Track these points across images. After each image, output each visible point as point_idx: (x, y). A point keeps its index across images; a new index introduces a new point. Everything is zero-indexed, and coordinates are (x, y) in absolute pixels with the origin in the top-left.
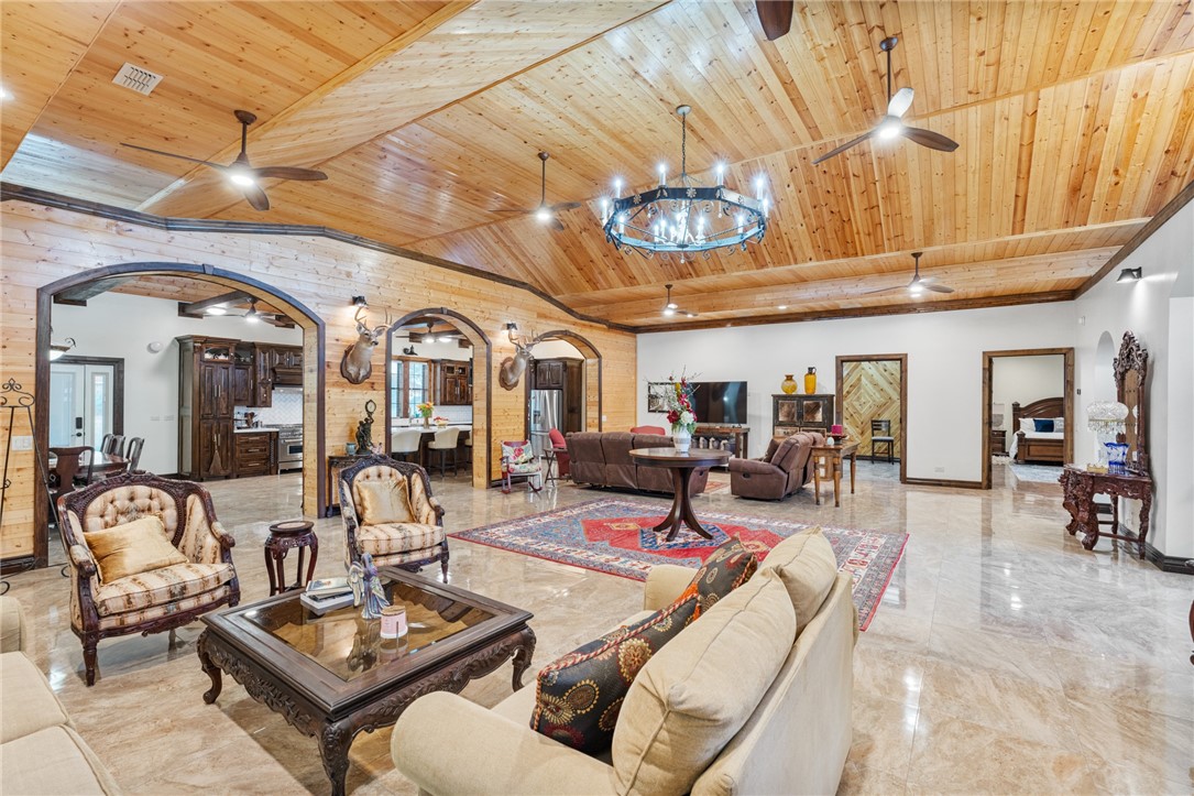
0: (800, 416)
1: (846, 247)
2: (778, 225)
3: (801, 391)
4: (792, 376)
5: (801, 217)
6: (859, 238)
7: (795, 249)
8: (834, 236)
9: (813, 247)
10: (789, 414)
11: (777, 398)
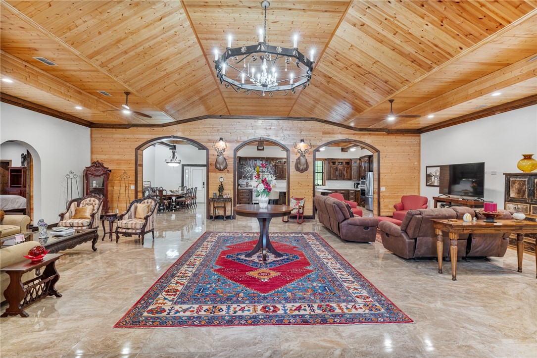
0: (531, 194)
1: (483, 24)
2: (410, 33)
5: (421, 20)
6: (488, 9)
7: (441, 45)
8: (462, 19)
9: (453, 37)
10: (519, 192)
11: (508, 176)
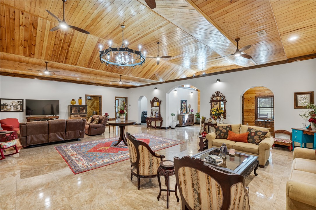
0: (79, 111)
3: (77, 104)
4: (74, 99)
10: (75, 111)
11: (70, 106)
